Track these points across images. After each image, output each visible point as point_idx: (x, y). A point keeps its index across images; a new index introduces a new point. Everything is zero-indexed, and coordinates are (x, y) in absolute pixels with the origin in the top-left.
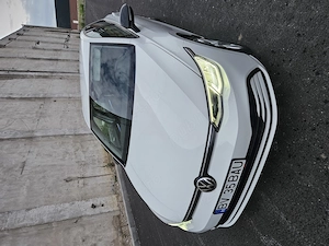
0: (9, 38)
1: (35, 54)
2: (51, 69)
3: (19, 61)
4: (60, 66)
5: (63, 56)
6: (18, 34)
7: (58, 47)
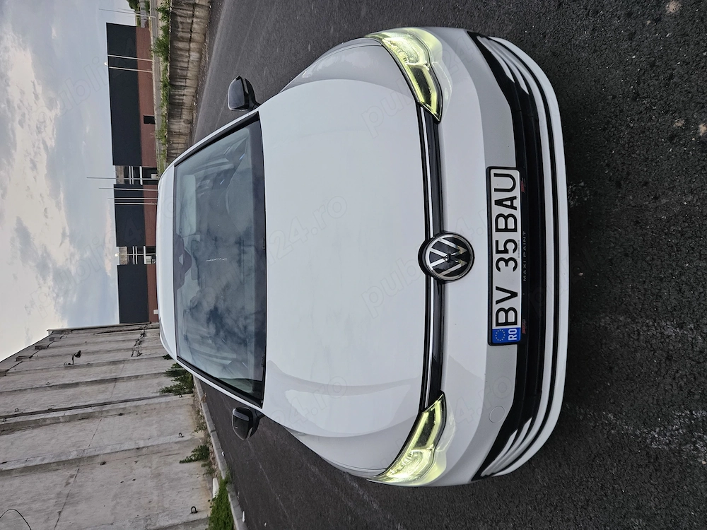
0: (19, 358)
1: (71, 376)
2: (101, 398)
3: (30, 396)
4: (122, 391)
5: (129, 370)
6: (38, 347)
7: (119, 356)
